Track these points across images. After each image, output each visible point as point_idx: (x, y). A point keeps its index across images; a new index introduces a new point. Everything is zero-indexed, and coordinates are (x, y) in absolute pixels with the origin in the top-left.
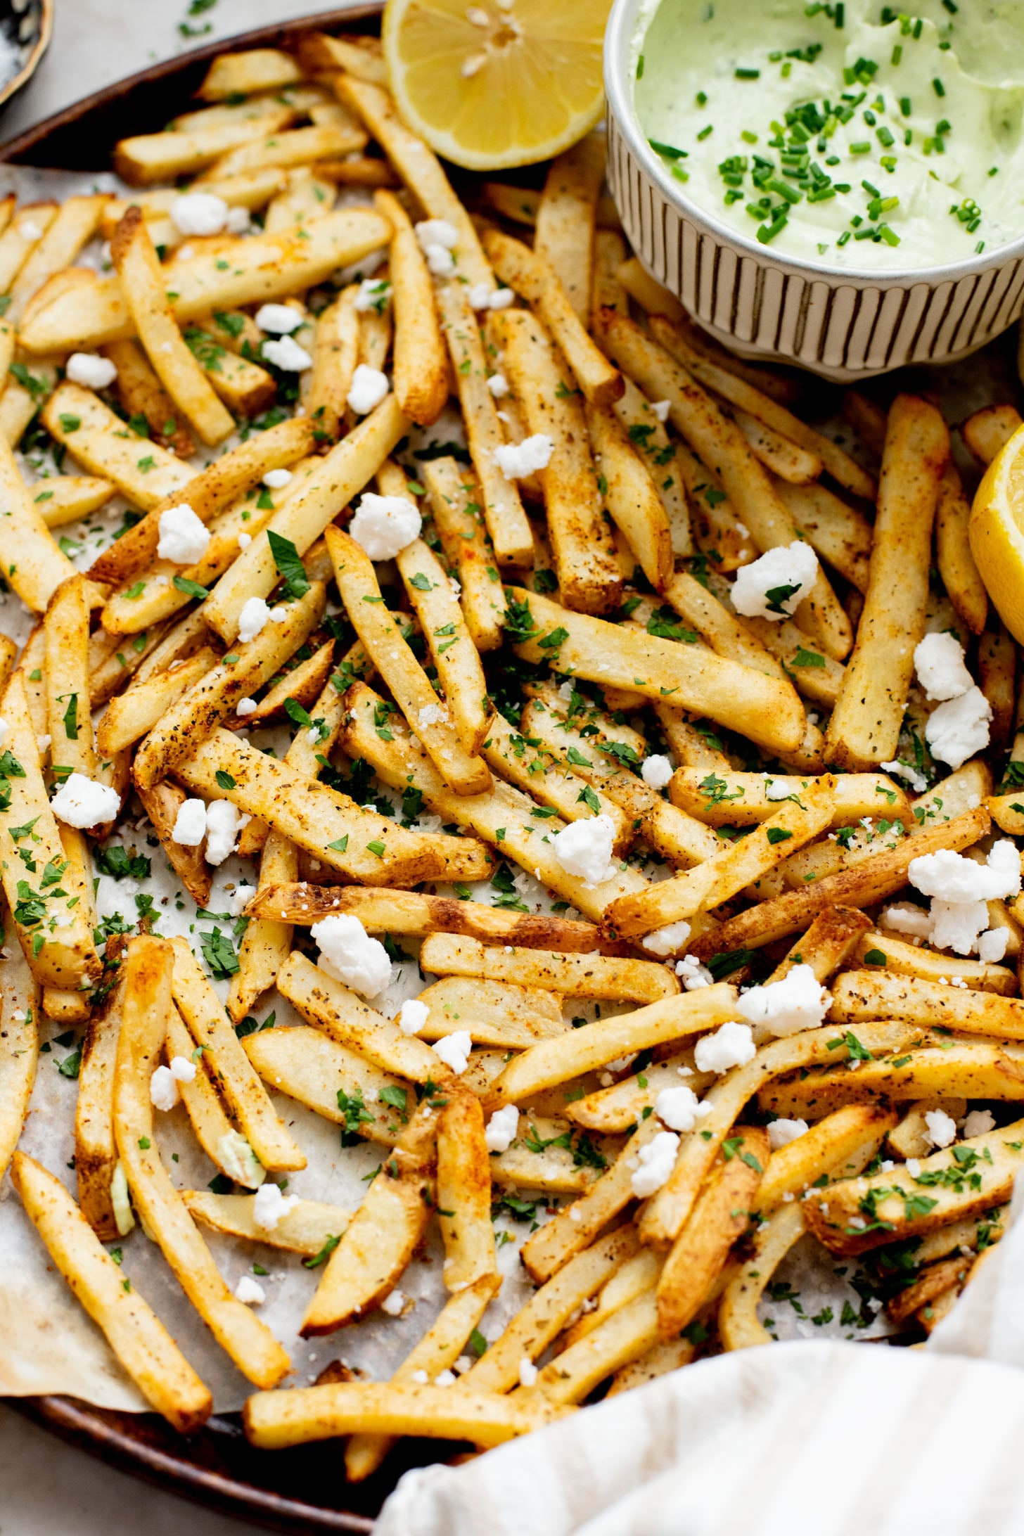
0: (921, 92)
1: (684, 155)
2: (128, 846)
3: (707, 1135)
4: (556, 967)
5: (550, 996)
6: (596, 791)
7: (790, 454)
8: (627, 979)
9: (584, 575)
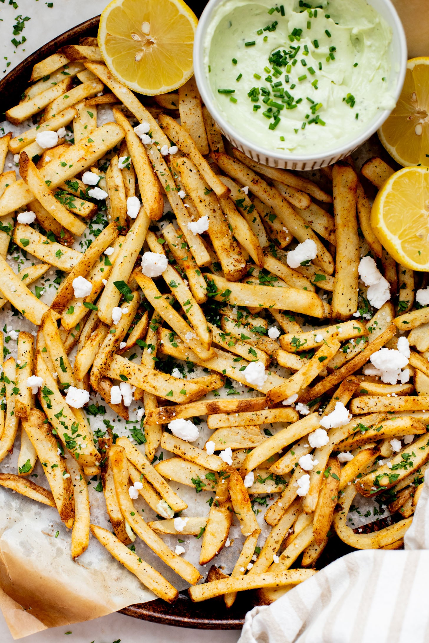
0: (321, 36)
1: (234, 91)
3: (319, 472)
4: (254, 417)
5: (254, 428)
6: (254, 348)
7: (297, 198)
8: (280, 416)
9: (232, 268)
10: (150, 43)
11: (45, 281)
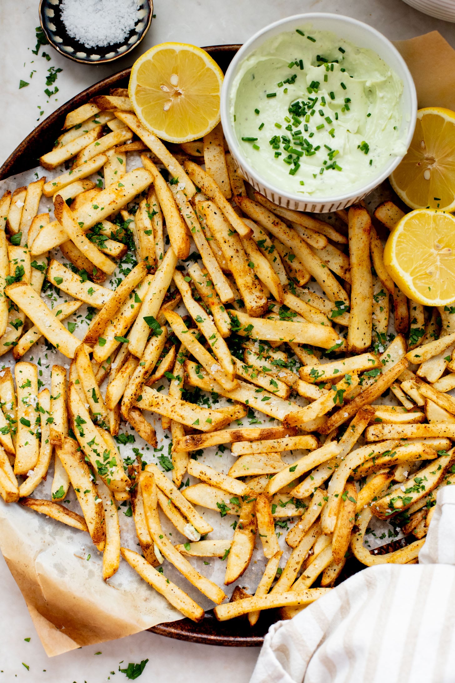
0: (337, 88)
1: (256, 139)
2: (125, 432)
3: (337, 496)
7: (315, 239)
8: (299, 443)
9: (254, 305)
10: (178, 94)
11: (78, 317)
